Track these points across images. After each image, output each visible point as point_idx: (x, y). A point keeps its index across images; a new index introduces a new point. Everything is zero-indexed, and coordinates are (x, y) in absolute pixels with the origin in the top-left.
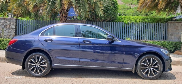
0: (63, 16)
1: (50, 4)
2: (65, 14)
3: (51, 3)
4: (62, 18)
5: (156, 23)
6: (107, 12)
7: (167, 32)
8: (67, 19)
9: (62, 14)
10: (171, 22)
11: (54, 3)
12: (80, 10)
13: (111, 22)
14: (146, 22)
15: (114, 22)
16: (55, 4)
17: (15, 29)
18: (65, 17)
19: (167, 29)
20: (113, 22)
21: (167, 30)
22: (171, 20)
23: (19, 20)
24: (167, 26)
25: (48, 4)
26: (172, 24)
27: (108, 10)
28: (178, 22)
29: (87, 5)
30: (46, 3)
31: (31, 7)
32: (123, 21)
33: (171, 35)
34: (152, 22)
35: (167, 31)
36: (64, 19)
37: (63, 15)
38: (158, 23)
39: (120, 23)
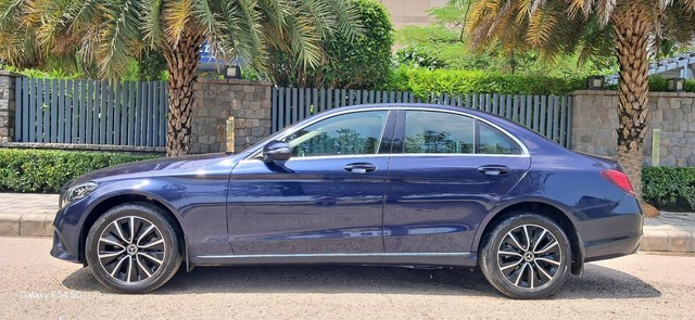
0: (180, 66)
1: (122, 19)
2: (186, 60)
3: (126, 19)
4: (175, 72)
5: (529, 97)
6: (347, 56)
7: (571, 130)
8: (195, 79)
9: (174, 60)
10: (583, 91)
11: (136, 17)
12: (232, 45)
13: (365, 92)
14: (492, 93)
15: (378, 93)
16: (142, 21)
17: (6, 114)
18: (186, 72)
19: (572, 117)
20: (372, 92)
21: (571, 123)
22: (588, 87)
23: (22, 77)
24: (572, 108)
25: (114, 23)
26: (589, 101)
27: (350, 48)
28: (608, 92)
29: (258, 25)
30: (104, 19)
31: (45, 33)
32: (410, 90)
33: (585, 139)
34: (517, 93)
35: (571, 127)
36: (184, 78)
37: (180, 61)
38: (537, 97)
39: (400, 93)
